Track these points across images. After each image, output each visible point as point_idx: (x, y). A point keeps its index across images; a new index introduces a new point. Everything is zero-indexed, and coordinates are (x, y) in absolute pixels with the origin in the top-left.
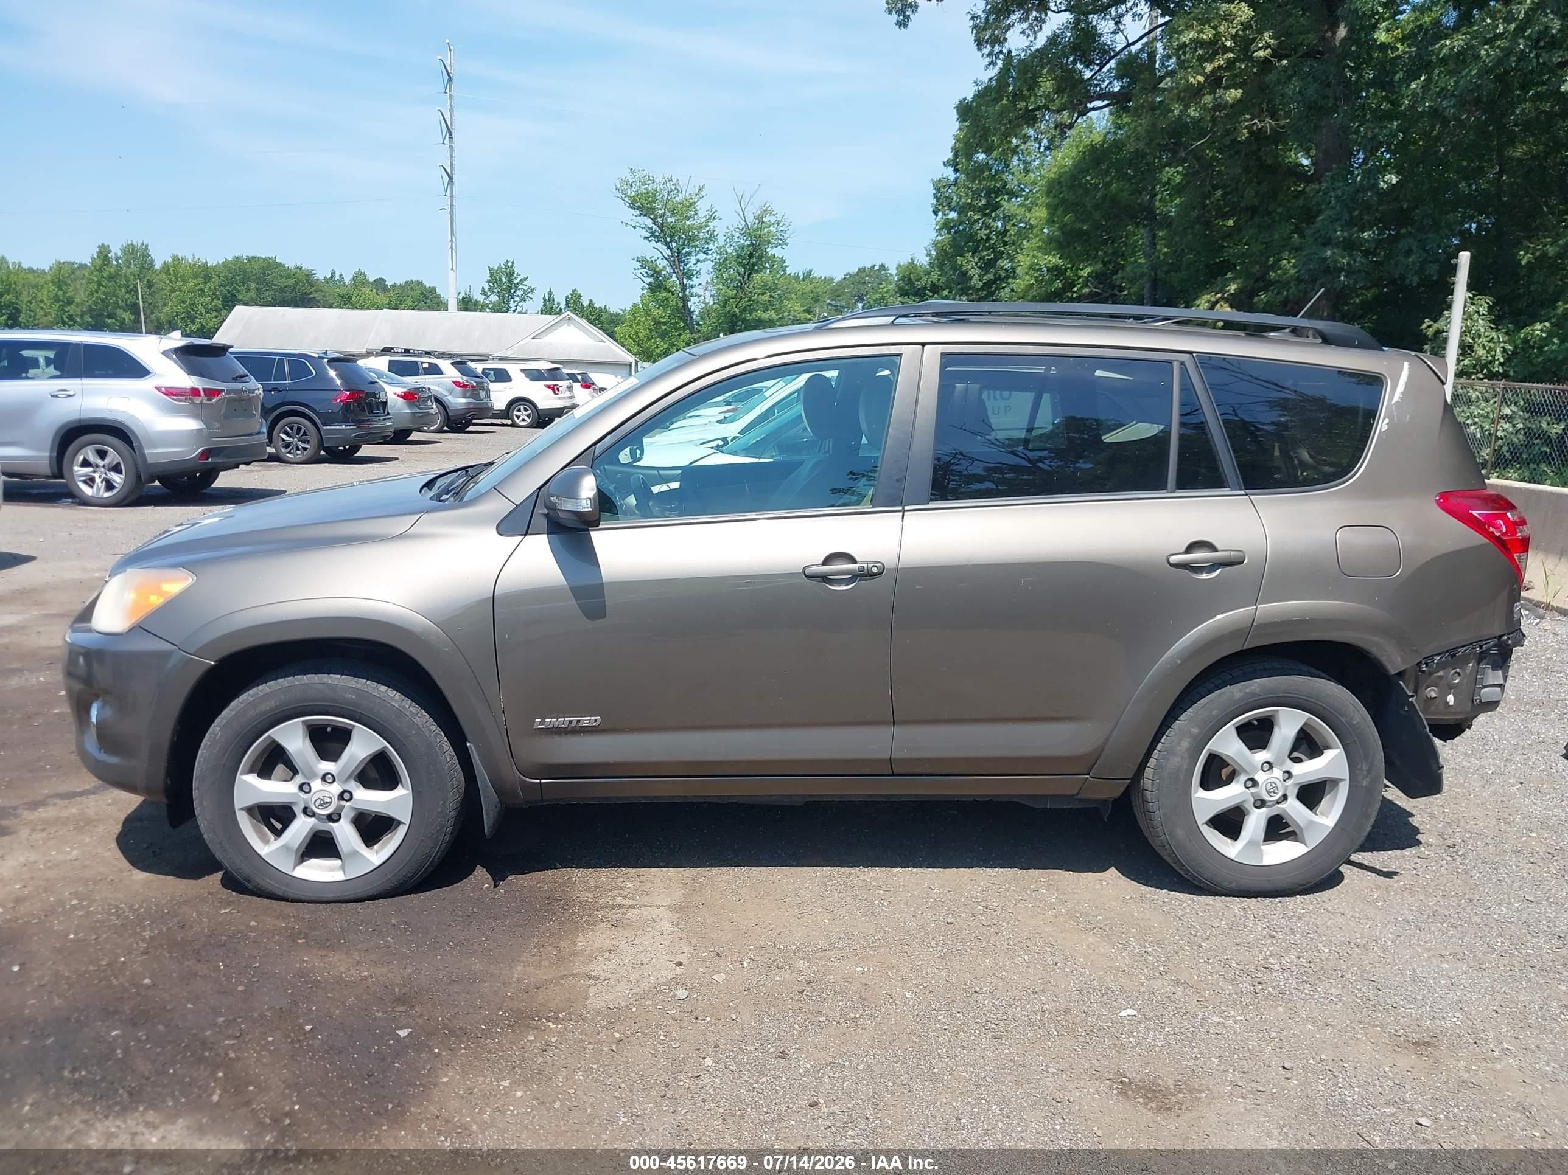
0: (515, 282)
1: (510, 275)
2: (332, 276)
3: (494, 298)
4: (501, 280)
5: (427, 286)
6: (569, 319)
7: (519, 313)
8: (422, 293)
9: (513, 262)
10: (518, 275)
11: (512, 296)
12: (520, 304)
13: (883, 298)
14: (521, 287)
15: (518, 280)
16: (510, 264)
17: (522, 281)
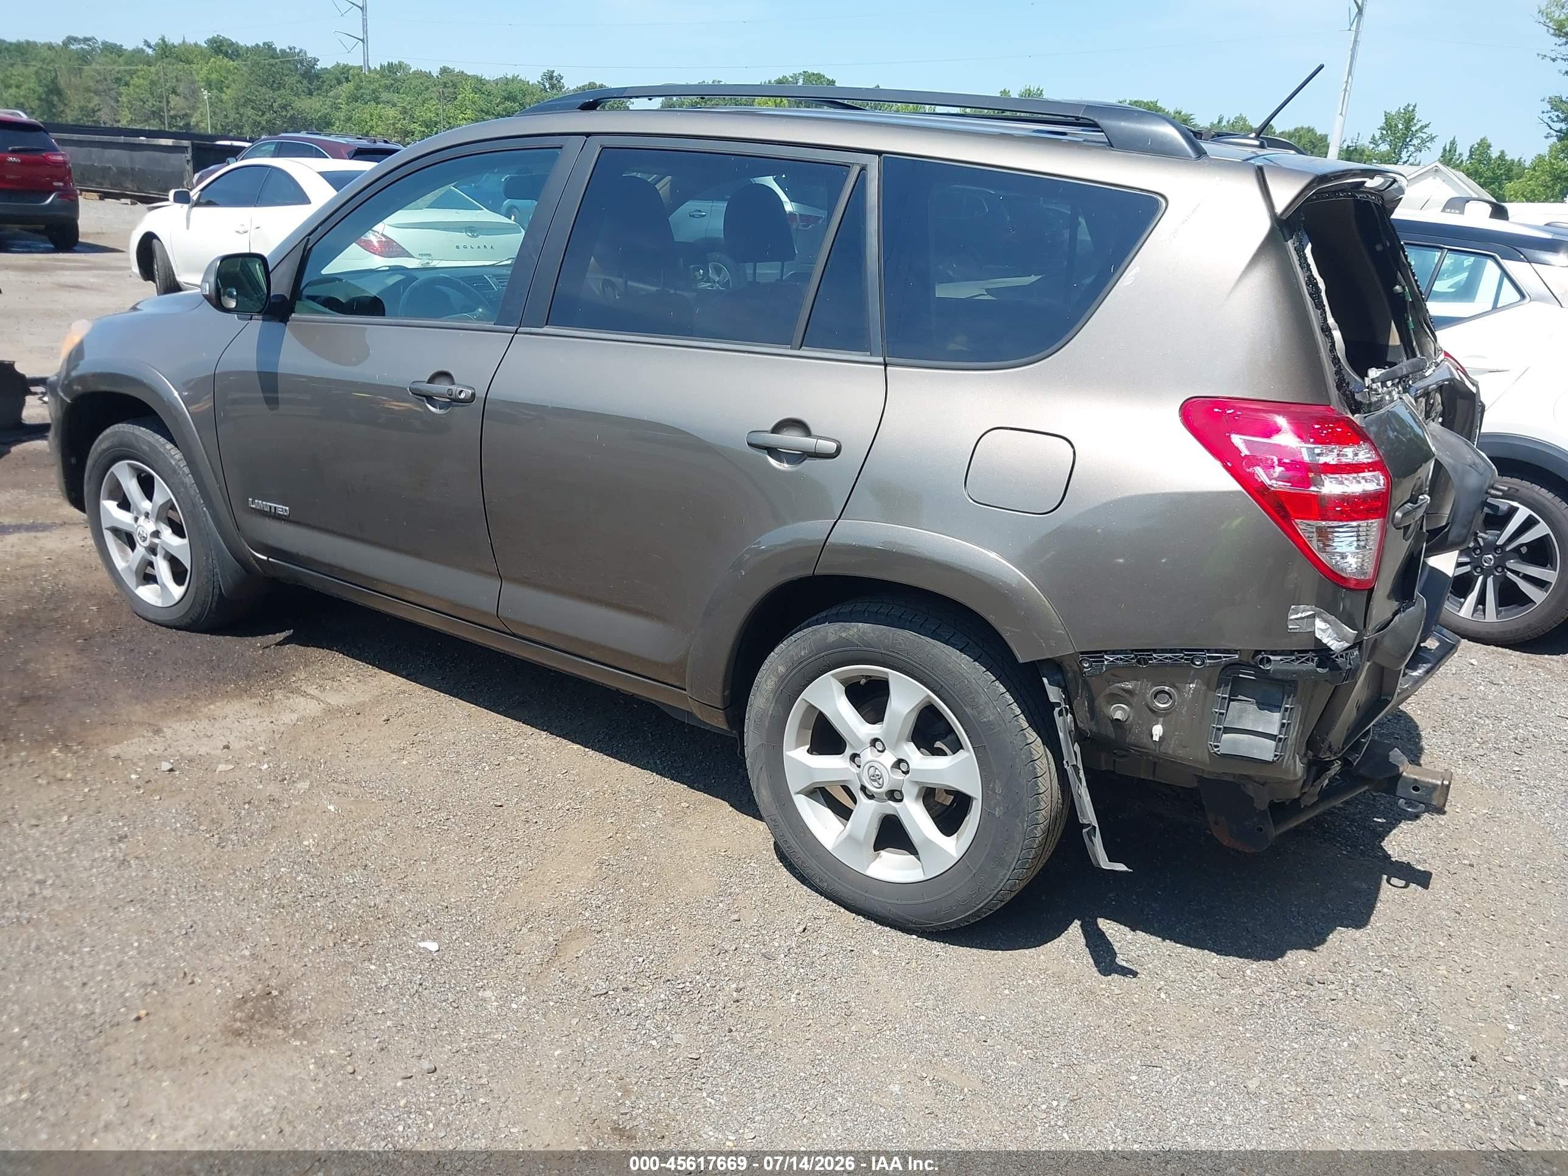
0: (1414, 129)
1: (1409, 121)
2: (1219, 122)
3: (1384, 148)
4: (1396, 126)
5: (1319, 133)
6: (1436, 170)
7: (1411, 165)
8: (1311, 141)
9: (1415, 106)
10: (1419, 121)
11: (1406, 145)
12: (1414, 155)
14: (1420, 134)
15: (1418, 127)
16: (1411, 108)
17: (1422, 128)
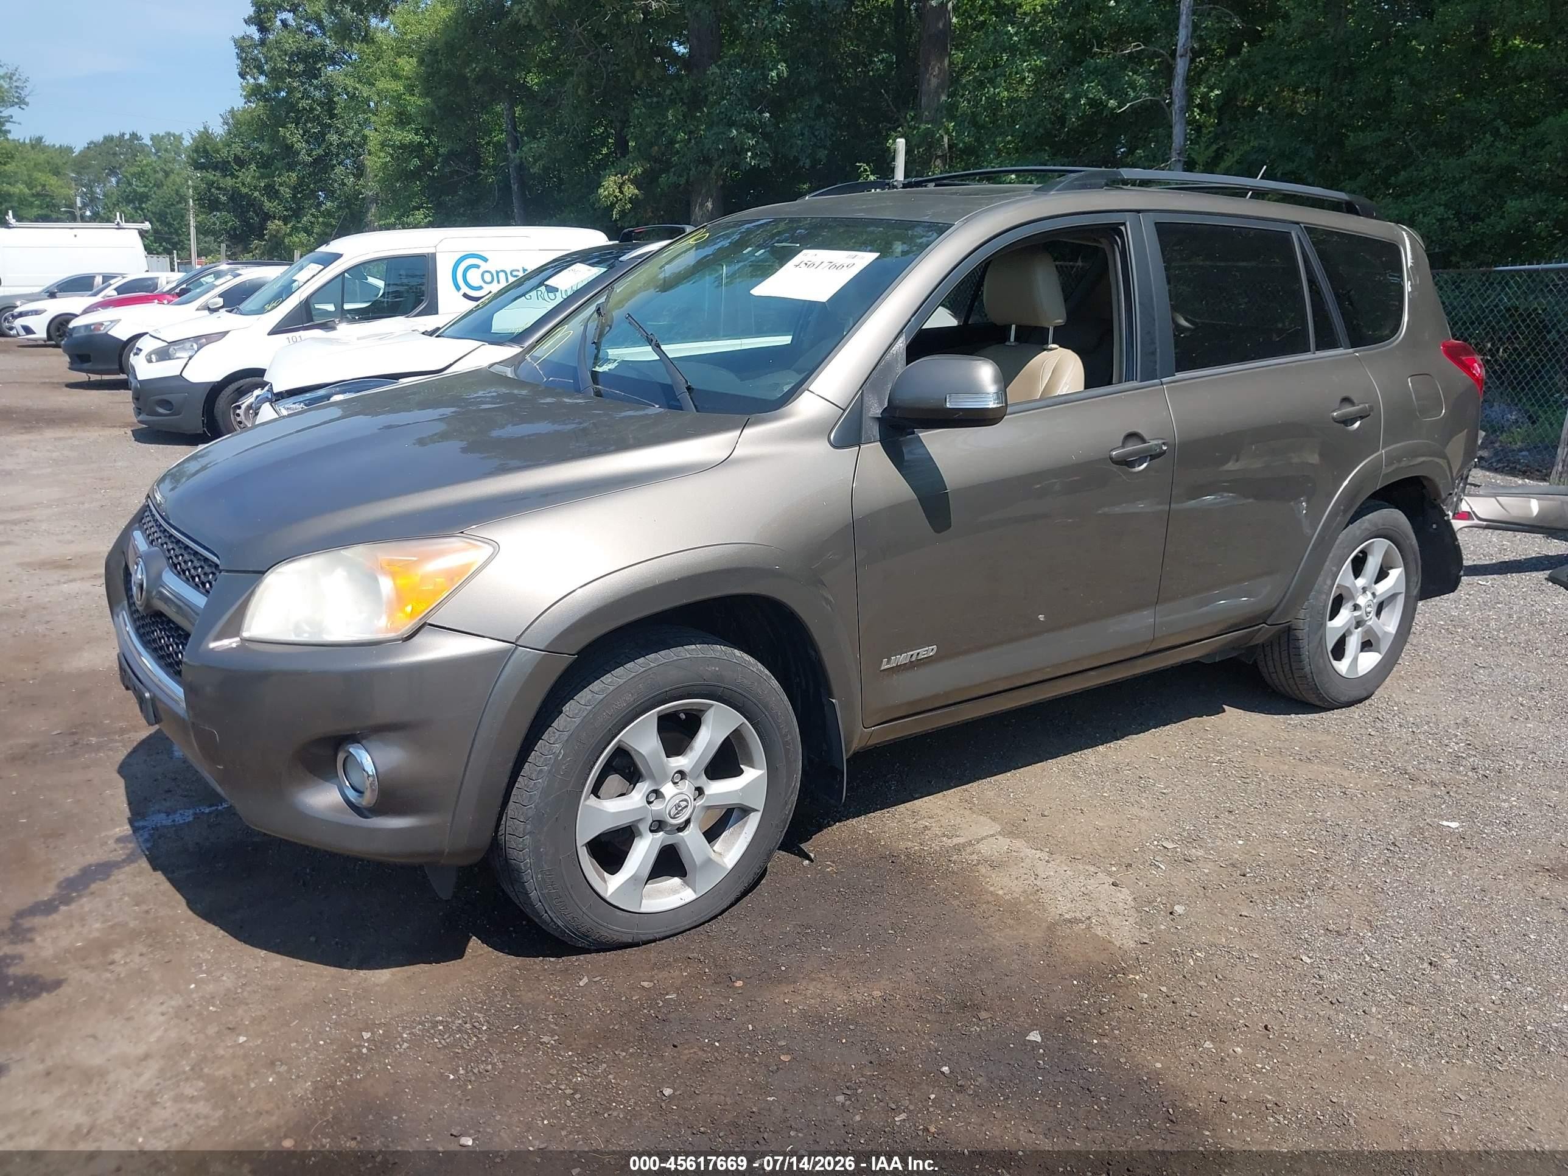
13: (143, 173)
